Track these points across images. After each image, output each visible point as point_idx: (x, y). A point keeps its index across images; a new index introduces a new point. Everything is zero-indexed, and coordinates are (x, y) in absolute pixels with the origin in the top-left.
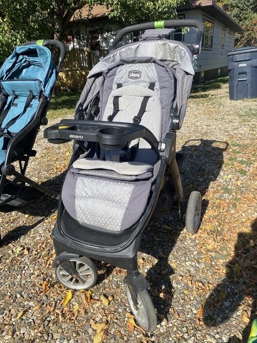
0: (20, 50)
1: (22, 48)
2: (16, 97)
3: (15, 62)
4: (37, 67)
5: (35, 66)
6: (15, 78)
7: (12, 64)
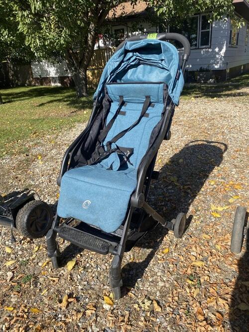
0: (131, 45)
1: (134, 44)
2: (123, 104)
3: (122, 61)
4: (149, 67)
5: (146, 66)
6: (118, 81)
7: (118, 63)
